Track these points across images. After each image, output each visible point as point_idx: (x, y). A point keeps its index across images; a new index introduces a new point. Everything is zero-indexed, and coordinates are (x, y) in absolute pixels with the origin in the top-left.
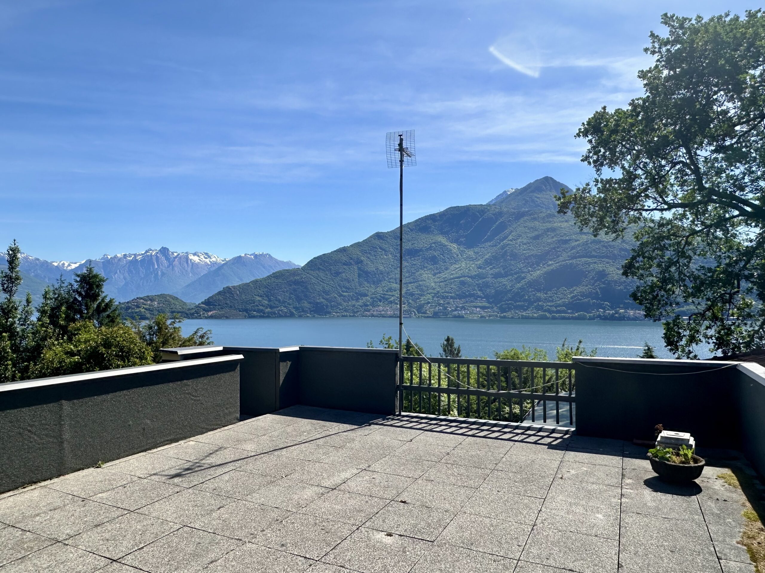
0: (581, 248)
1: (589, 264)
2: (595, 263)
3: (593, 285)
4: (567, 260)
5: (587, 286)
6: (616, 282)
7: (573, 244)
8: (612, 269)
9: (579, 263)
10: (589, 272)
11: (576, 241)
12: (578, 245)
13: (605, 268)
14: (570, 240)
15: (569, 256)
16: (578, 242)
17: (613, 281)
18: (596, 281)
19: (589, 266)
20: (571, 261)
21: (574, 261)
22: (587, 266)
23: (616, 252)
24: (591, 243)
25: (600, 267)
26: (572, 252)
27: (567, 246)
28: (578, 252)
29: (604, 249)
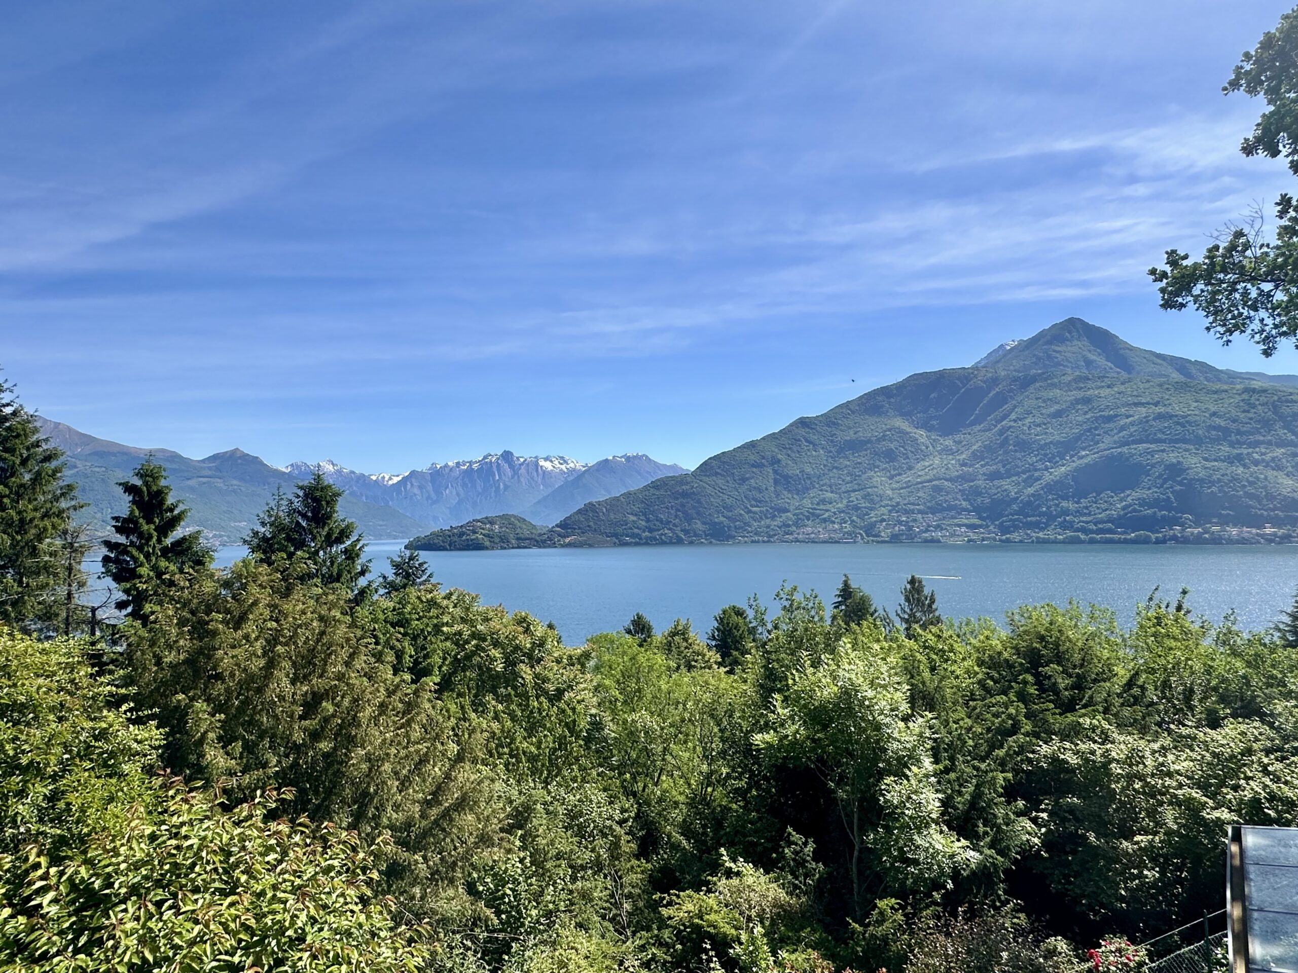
0: (1136, 428)
1: (1152, 453)
2: (1163, 451)
3: (1162, 486)
4: (1113, 448)
5: (1149, 489)
6: (1202, 481)
7: (1122, 423)
8: (1195, 460)
9: (1133, 451)
10: (1153, 466)
11: (1128, 417)
12: (1132, 424)
13: (1181, 459)
14: (1116, 416)
15: (1115, 442)
16: (1131, 419)
17: (1198, 480)
18: (1165, 482)
19: (1153, 456)
20: (1119, 450)
21: (1125, 449)
22: (1149, 457)
23: (1200, 432)
24: (1154, 419)
25: (1172, 458)
26: (1121, 434)
27: (1112, 425)
28: (1131, 435)
29: (1179, 427)
